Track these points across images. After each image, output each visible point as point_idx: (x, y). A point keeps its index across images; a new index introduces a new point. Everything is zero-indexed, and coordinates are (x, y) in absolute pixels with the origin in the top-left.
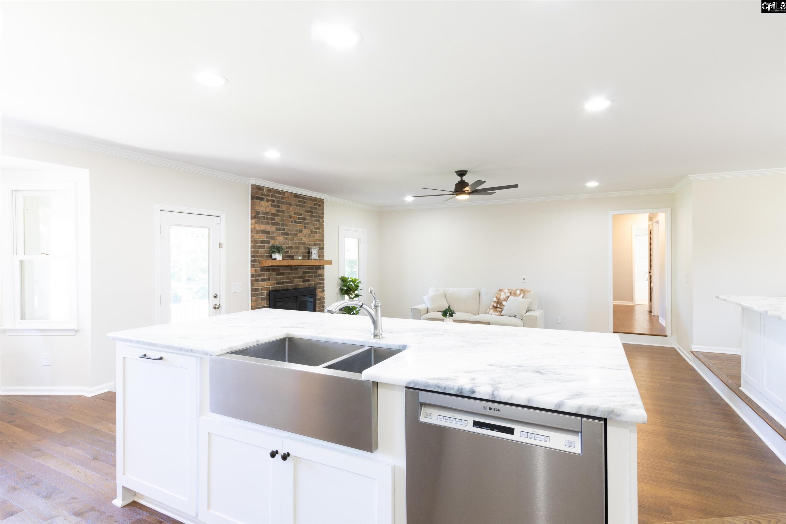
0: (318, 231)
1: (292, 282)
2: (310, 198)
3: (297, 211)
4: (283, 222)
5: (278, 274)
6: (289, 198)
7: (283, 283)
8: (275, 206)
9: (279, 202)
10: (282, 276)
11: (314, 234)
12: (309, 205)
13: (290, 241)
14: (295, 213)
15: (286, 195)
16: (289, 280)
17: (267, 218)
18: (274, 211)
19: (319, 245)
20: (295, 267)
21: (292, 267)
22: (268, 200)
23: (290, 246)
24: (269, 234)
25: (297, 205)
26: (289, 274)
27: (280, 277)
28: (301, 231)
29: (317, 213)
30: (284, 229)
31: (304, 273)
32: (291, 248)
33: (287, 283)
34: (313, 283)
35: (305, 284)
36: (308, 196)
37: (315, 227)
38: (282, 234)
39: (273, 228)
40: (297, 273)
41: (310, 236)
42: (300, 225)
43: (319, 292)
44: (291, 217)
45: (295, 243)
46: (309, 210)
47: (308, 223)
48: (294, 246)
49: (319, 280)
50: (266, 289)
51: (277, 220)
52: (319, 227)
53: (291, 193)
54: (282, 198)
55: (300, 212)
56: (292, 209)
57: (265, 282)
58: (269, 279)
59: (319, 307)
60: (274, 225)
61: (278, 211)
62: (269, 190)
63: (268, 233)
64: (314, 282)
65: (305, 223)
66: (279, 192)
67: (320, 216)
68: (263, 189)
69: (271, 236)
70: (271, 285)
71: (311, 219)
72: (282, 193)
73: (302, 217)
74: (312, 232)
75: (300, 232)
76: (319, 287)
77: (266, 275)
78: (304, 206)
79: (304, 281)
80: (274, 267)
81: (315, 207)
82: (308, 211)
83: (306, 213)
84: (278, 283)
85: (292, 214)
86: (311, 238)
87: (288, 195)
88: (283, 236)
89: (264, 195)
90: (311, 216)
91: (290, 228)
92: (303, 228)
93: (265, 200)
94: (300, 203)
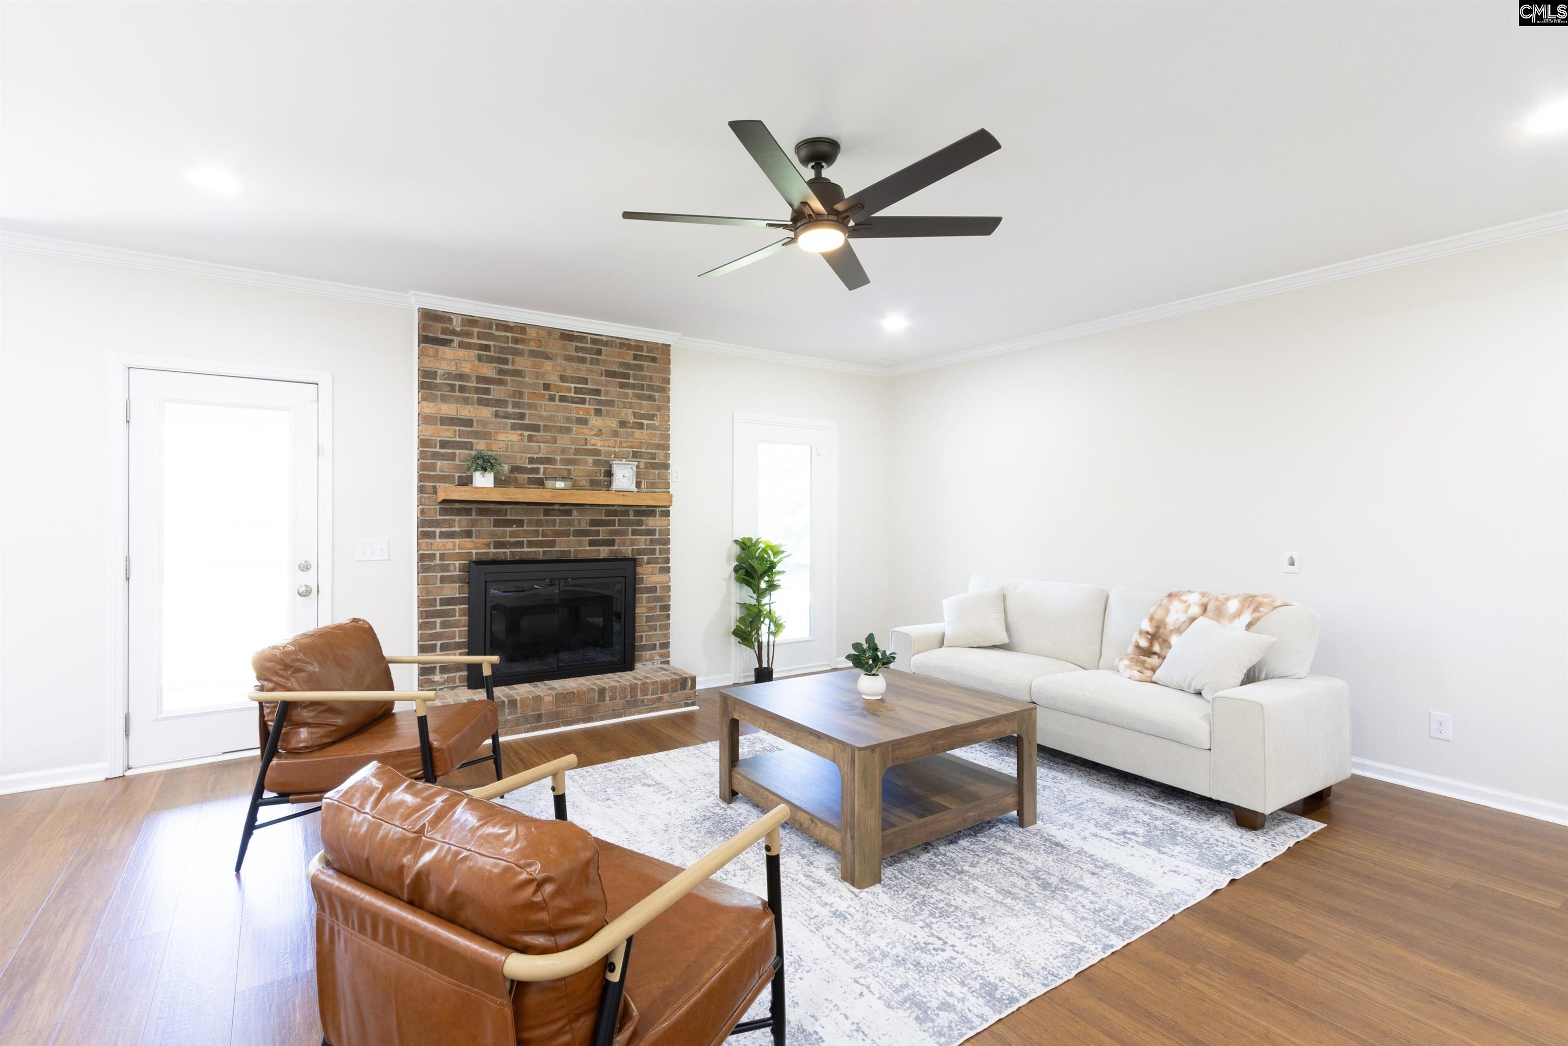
0: (645, 422)
1: (552, 544)
2: (618, 341)
3: (569, 373)
4: (520, 398)
5: (497, 523)
6: (540, 341)
7: (520, 544)
8: (490, 360)
9: (502, 350)
10: (514, 528)
11: (634, 430)
12: (612, 359)
13: (542, 445)
14: (563, 378)
15: (532, 334)
16: (540, 538)
17: (462, 389)
18: (488, 370)
19: (649, 456)
20: (562, 508)
21: (551, 507)
22: (462, 345)
23: (542, 456)
24: (471, 426)
25: (569, 358)
26: (539, 523)
27: (508, 529)
28: (583, 421)
29: (644, 378)
30: (522, 416)
31: (594, 523)
32: (549, 461)
33: (531, 544)
34: (627, 551)
35: (599, 550)
36: (612, 337)
37: (634, 412)
38: (514, 427)
39: (486, 413)
40: (570, 523)
41: (615, 434)
42: (580, 408)
43: (650, 570)
44: (547, 387)
45: (563, 451)
46: (615, 371)
47: (610, 403)
48: (558, 458)
49: (648, 543)
50: (460, 556)
51: (497, 392)
52: (652, 413)
53: (550, 331)
54: (516, 341)
55: (583, 374)
56: (551, 371)
57: (457, 541)
58: (468, 534)
59: (649, 610)
60: (487, 405)
61: (501, 372)
62: (471, 321)
63: (469, 422)
64: (631, 548)
65: (600, 402)
66: (504, 326)
67: (653, 386)
68: (450, 320)
69: (476, 432)
70: (476, 548)
71: (620, 392)
72: (522, 328)
73: (590, 386)
74: (623, 424)
75: (580, 424)
76: (648, 559)
77: (459, 523)
78: (597, 362)
79: (592, 543)
80: (486, 506)
81: (634, 365)
82: (611, 374)
83: (603, 378)
84: (498, 545)
85: (553, 379)
86: (619, 440)
87: (537, 333)
88: (519, 432)
89: (454, 333)
90: (622, 386)
91: (544, 413)
92: (592, 414)
93: (455, 344)
94: (580, 354)
